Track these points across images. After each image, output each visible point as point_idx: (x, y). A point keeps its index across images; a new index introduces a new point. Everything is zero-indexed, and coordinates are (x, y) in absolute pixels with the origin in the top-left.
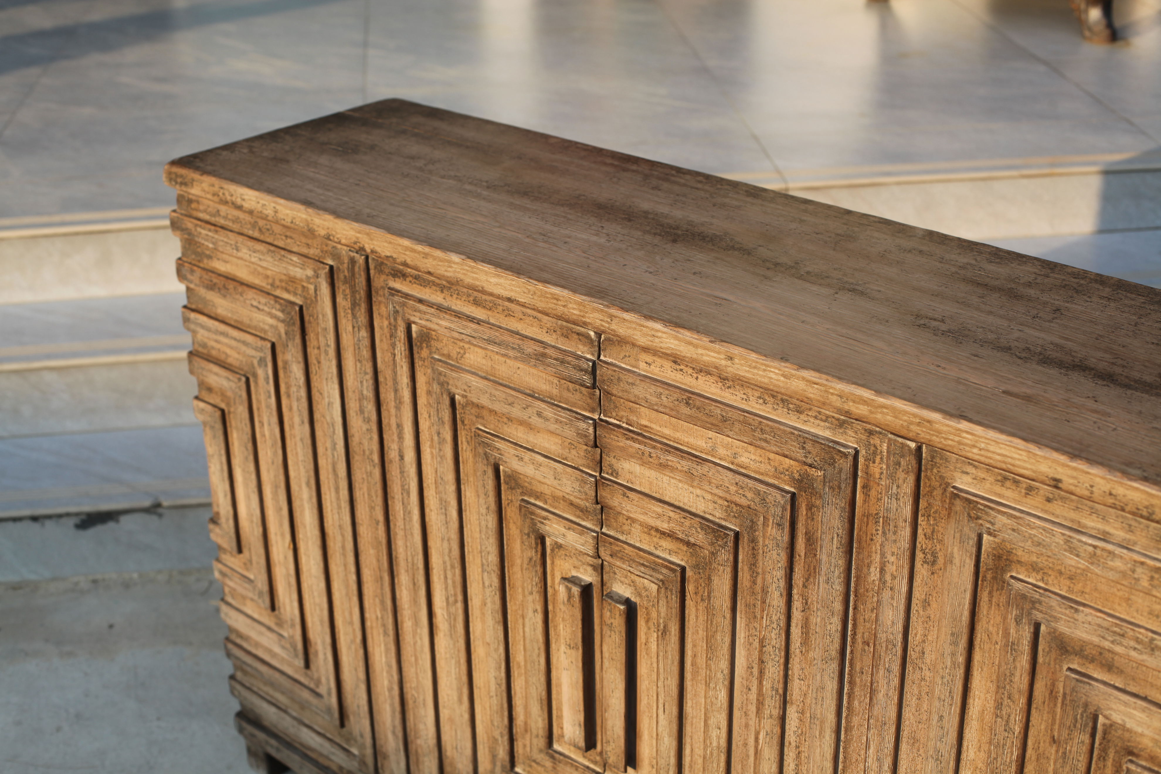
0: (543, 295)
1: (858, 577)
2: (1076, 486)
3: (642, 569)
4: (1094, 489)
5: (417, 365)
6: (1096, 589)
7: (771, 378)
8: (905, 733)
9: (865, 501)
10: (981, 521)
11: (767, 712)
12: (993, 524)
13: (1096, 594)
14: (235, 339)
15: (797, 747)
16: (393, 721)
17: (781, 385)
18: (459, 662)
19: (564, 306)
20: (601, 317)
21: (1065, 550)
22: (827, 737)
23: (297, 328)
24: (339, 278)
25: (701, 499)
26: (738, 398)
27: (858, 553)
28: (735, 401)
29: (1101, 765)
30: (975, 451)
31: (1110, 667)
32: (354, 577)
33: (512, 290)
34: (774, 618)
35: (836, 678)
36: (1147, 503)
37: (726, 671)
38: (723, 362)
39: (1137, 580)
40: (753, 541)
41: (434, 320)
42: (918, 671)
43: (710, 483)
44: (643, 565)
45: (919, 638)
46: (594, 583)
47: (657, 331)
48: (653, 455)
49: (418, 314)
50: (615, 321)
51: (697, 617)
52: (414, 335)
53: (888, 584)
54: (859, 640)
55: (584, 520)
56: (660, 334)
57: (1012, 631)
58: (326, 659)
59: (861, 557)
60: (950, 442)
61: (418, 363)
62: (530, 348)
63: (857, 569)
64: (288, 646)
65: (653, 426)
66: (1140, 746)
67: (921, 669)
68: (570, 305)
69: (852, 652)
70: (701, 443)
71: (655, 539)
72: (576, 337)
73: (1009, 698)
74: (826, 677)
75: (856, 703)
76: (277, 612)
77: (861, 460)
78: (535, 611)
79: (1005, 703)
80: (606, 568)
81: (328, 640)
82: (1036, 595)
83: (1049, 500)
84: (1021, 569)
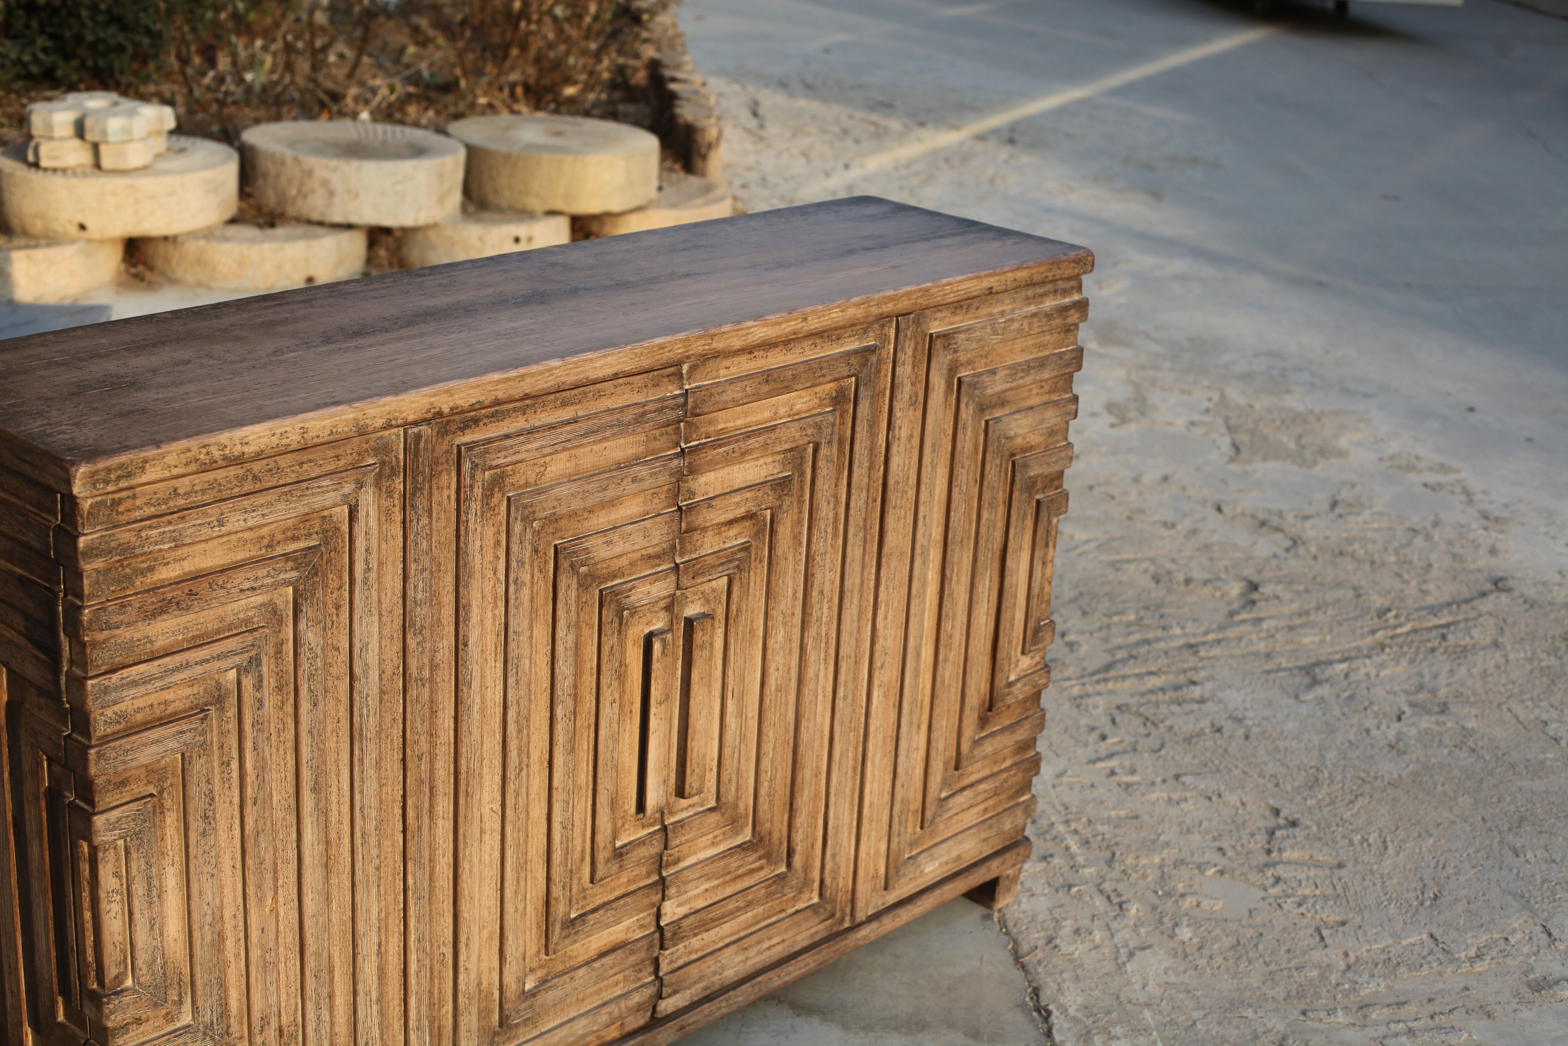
0: (651, 351)
6: (998, 354)
10: (950, 347)
12: (957, 343)
20: (703, 342)
21: (992, 335)
26: (796, 355)
28: (793, 359)
47: (750, 328)
50: (715, 338)
55: (660, 565)
62: (628, 416)
65: (729, 425)
70: (767, 414)
71: (726, 534)
72: (666, 380)
82: (976, 379)
83: (977, 309)
84: (962, 369)
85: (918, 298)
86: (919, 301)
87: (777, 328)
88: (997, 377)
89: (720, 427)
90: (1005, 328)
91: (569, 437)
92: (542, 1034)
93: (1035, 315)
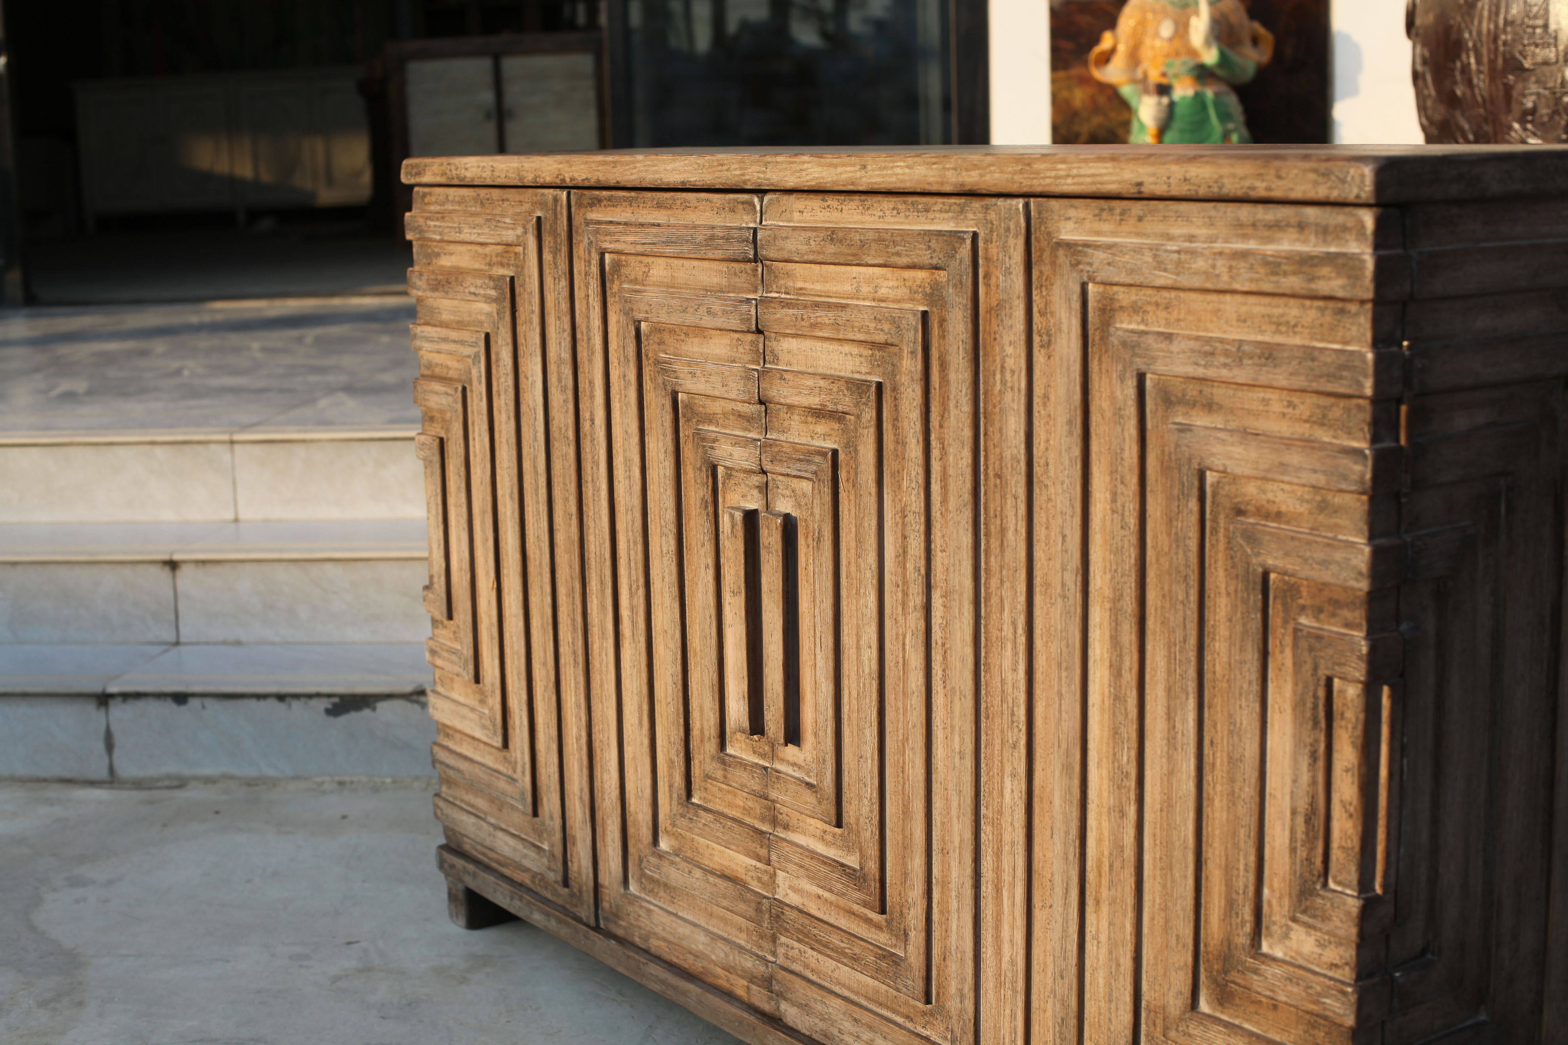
0: (711, 165)
1: (986, 393)
2: (1156, 184)
3: (798, 465)
4: (1171, 180)
5: (609, 305)
6: (1189, 311)
7: (897, 174)
8: (1038, 581)
9: (986, 294)
10: (1081, 267)
11: (911, 604)
12: (1091, 264)
13: (1190, 318)
14: (454, 341)
15: (943, 645)
16: (580, 782)
17: (906, 178)
18: (640, 671)
19: (727, 170)
20: (758, 168)
21: (1155, 269)
22: (966, 614)
23: (507, 304)
24: (546, 227)
25: (849, 357)
26: (876, 218)
27: (984, 361)
28: (874, 222)
29: (1214, 542)
30: (1069, 181)
31: (1210, 406)
32: (549, 600)
33: (685, 171)
34: (913, 474)
35: (970, 529)
36: (1216, 176)
37: (874, 566)
38: (858, 174)
39: (1218, 276)
40: (894, 389)
41: (623, 238)
42: (1044, 492)
43: (853, 327)
44: (799, 460)
45: (1042, 447)
46: (760, 509)
48: (805, 316)
49: (608, 238)
50: (770, 167)
51: (849, 510)
52: (607, 268)
53: (1009, 385)
54: (991, 473)
55: (750, 431)
56: (806, 166)
57: (1118, 393)
58: (521, 723)
59: (987, 364)
60: (1048, 181)
61: (610, 300)
63: (985, 383)
64: (488, 723)
65: (808, 286)
66: (1247, 499)
67: (1046, 486)
68: (733, 167)
69: (986, 493)
70: (848, 288)
71: (811, 427)
72: (740, 207)
73: (1122, 483)
74: (961, 531)
75: (992, 559)
76: (481, 685)
77: (981, 244)
78: (707, 567)
79: (1119, 491)
80: (770, 485)
81: (524, 697)
82: (1135, 338)
83: (1140, 219)
84: (1124, 316)
85: (1015, 173)
86: (1017, 178)
87: (832, 170)
88: (1174, 348)
89: (799, 285)
90: (1179, 263)
91: (655, 240)
92: (676, 915)
93: (1244, 255)
